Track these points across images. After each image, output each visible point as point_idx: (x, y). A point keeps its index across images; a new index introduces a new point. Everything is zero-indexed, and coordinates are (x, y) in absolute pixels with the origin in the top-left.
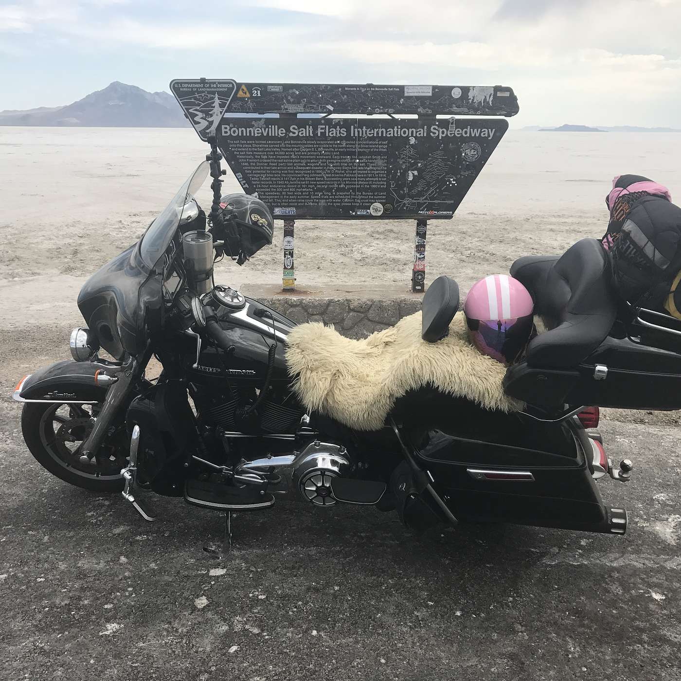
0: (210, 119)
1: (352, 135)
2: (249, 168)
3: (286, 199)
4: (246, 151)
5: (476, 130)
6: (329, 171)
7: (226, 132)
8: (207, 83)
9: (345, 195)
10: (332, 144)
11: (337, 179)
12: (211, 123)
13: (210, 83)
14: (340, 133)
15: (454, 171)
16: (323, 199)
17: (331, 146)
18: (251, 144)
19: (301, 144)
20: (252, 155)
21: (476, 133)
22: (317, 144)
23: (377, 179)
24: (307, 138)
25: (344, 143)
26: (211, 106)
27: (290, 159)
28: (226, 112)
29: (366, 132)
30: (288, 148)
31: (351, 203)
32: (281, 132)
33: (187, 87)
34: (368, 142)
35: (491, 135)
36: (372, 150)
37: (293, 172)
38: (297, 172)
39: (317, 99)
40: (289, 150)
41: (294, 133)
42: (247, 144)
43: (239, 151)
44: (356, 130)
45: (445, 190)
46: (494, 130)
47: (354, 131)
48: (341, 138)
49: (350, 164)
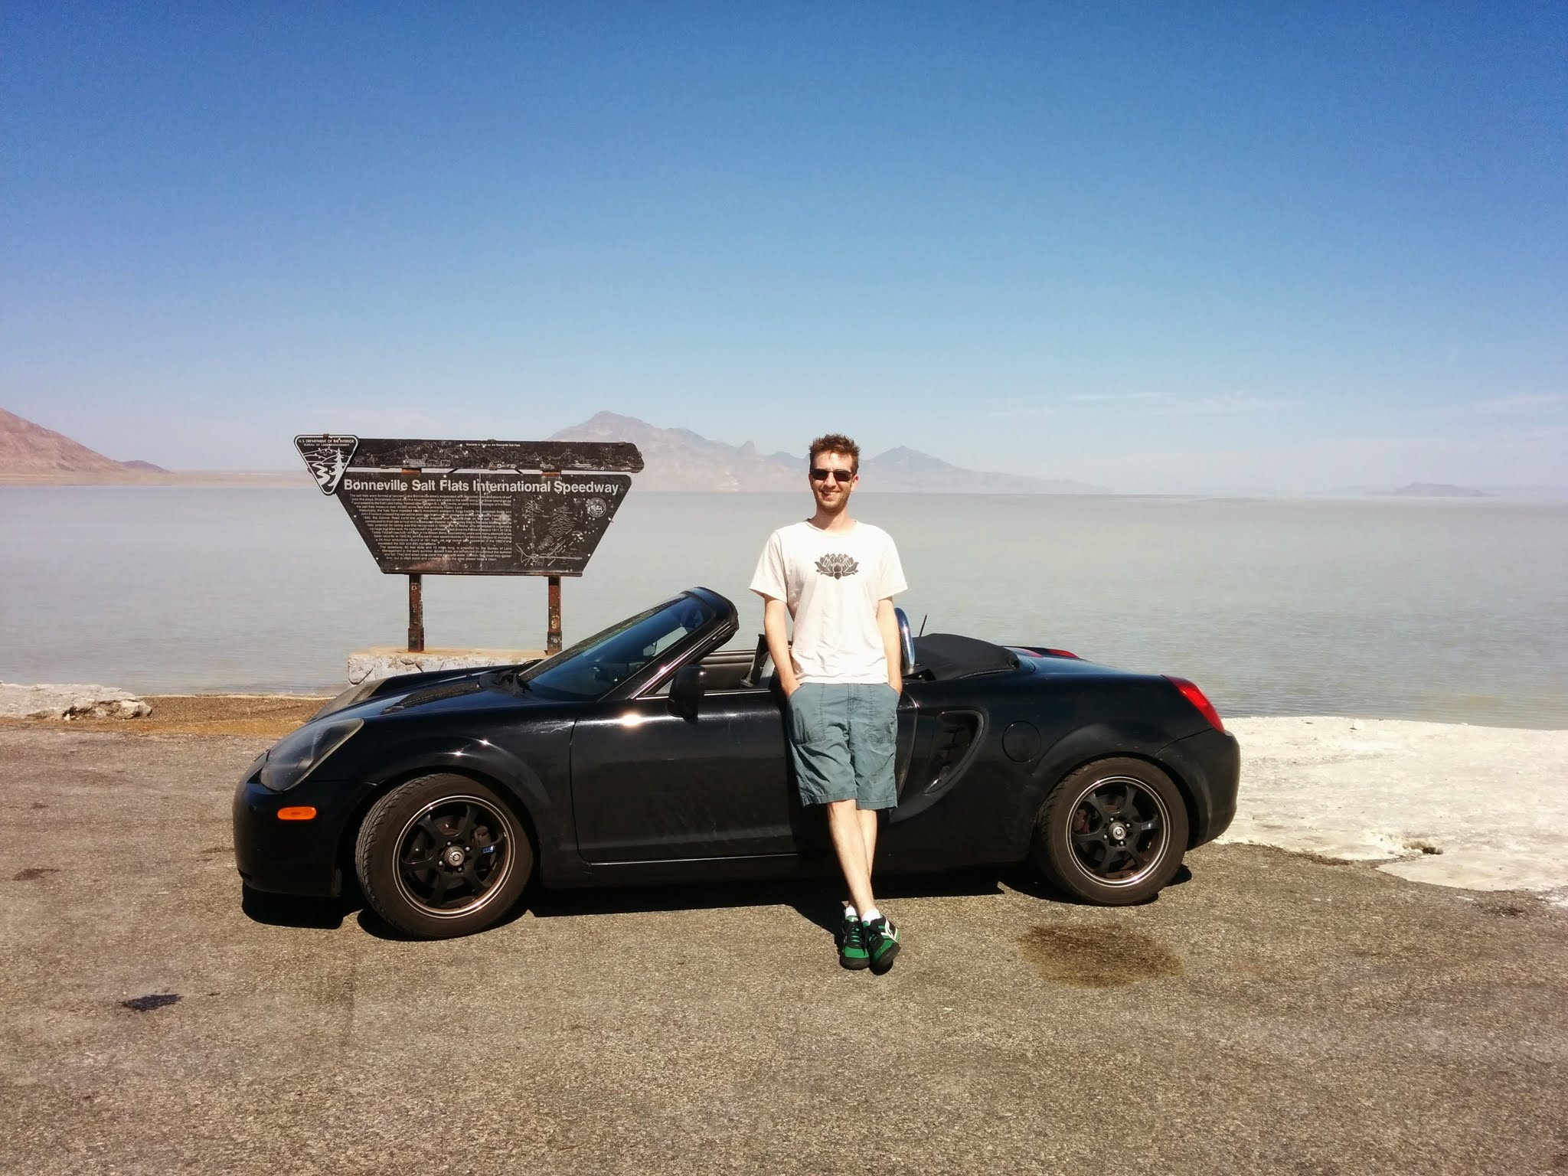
0: (332, 474)
1: (475, 490)
2: (372, 521)
3: (409, 553)
4: (368, 505)
5: (599, 486)
6: (452, 526)
7: (348, 486)
8: (330, 439)
9: (469, 550)
10: (455, 499)
11: (461, 533)
12: (333, 478)
13: (333, 439)
14: (462, 487)
15: (580, 527)
16: (448, 553)
17: (453, 500)
18: (374, 498)
19: (424, 498)
20: (375, 509)
21: (599, 488)
22: (440, 498)
23: (502, 534)
24: (431, 492)
25: (467, 498)
26: (333, 460)
27: (413, 512)
28: (348, 466)
29: (491, 487)
30: (411, 502)
31: (476, 557)
32: (403, 487)
33: (311, 443)
34: (491, 497)
35: (615, 491)
36: (496, 505)
37: (415, 526)
38: (419, 526)
39: (438, 455)
40: (412, 504)
41: (416, 487)
42: (369, 498)
43: (362, 505)
44: (478, 485)
45: (572, 546)
46: (617, 486)
47: (477, 486)
48: (463, 493)
49: (473, 519)
